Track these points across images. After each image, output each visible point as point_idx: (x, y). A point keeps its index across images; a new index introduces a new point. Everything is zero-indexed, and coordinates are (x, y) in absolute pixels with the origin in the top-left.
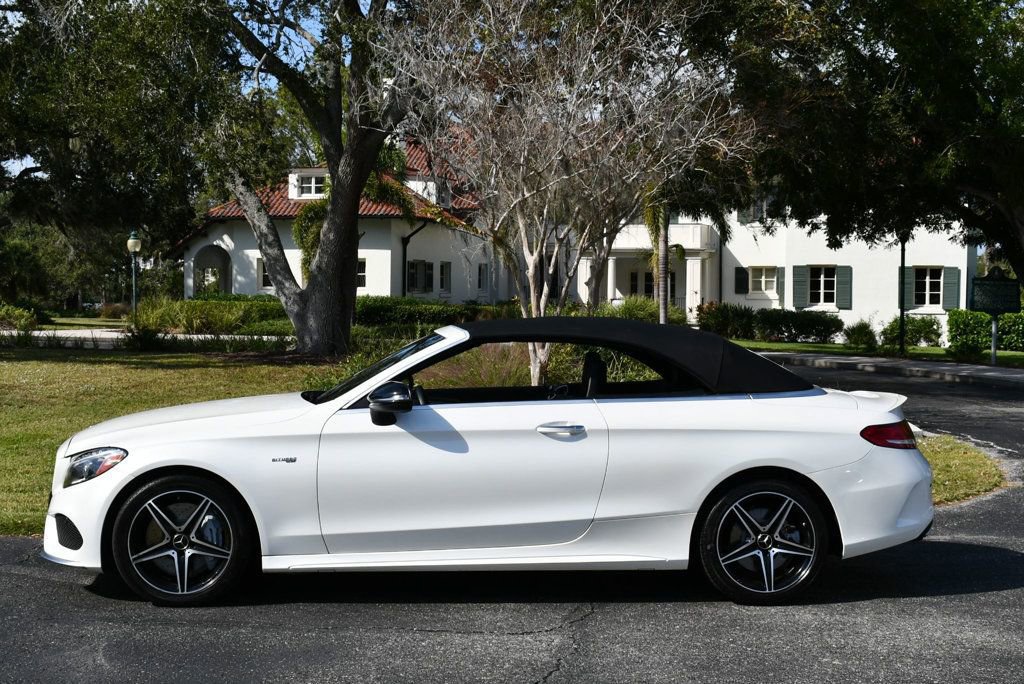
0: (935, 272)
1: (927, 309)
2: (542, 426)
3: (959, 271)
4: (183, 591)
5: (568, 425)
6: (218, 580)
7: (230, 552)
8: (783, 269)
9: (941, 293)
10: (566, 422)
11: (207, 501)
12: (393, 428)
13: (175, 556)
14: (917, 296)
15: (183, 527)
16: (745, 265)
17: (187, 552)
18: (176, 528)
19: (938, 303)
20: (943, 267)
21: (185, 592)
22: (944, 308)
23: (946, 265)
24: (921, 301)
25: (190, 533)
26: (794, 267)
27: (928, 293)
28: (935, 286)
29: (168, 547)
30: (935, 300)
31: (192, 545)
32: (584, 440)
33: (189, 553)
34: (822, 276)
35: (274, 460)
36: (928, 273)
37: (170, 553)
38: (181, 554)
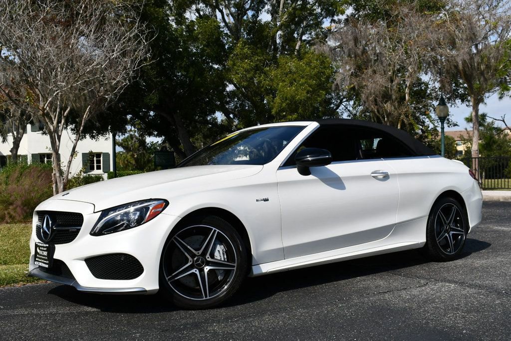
0: (98, 155)
1: (96, 172)
2: (372, 173)
3: (109, 154)
4: (206, 297)
5: (381, 172)
6: (230, 285)
7: (236, 265)
8: (27, 155)
9: (102, 164)
10: (380, 171)
11: (215, 231)
12: (311, 177)
13: (198, 273)
14: (90, 166)
15: (200, 252)
16: (5, 154)
17: (205, 269)
18: (196, 252)
19: (100, 169)
20: (101, 153)
21: (208, 298)
22: (103, 171)
23: (104, 152)
24: (92, 168)
25: (206, 255)
26: (32, 154)
27: (95, 165)
28: (98, 162)
29: (192, 267)
30: (99, 168)
31: (208, 263)
32: (388, 180)
33: (207, 269)
34: (46, 159)
35: (257, 201)
36: (95, 155)
37: (193, 271)
38: (201, 271)
